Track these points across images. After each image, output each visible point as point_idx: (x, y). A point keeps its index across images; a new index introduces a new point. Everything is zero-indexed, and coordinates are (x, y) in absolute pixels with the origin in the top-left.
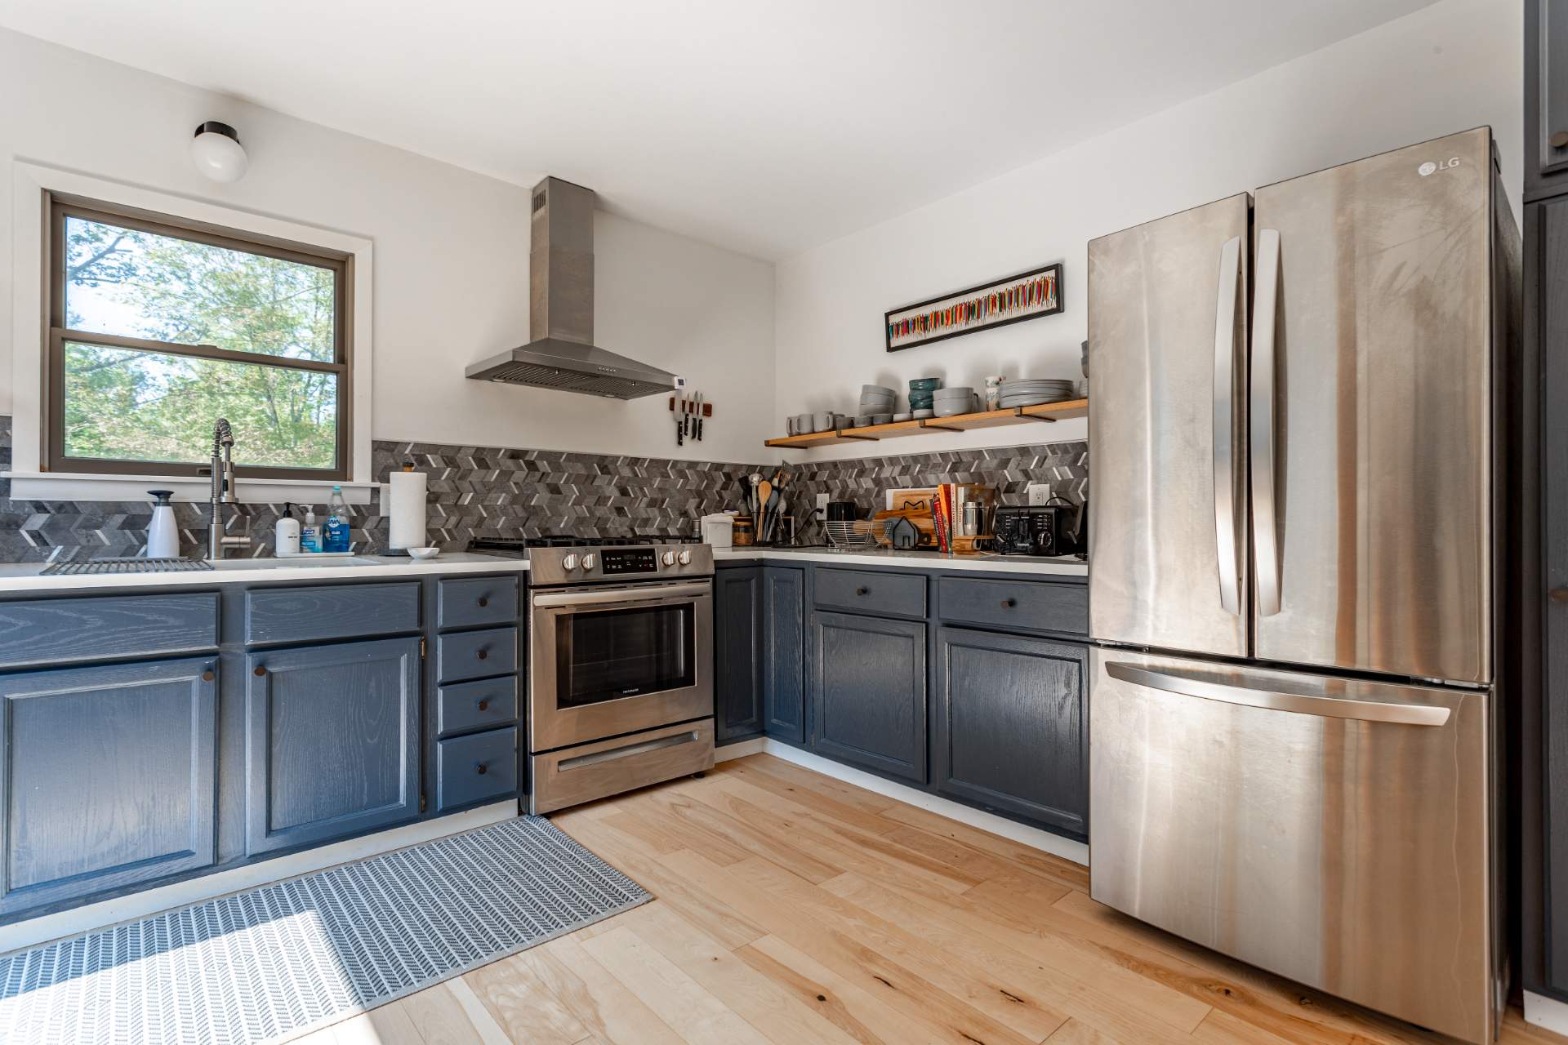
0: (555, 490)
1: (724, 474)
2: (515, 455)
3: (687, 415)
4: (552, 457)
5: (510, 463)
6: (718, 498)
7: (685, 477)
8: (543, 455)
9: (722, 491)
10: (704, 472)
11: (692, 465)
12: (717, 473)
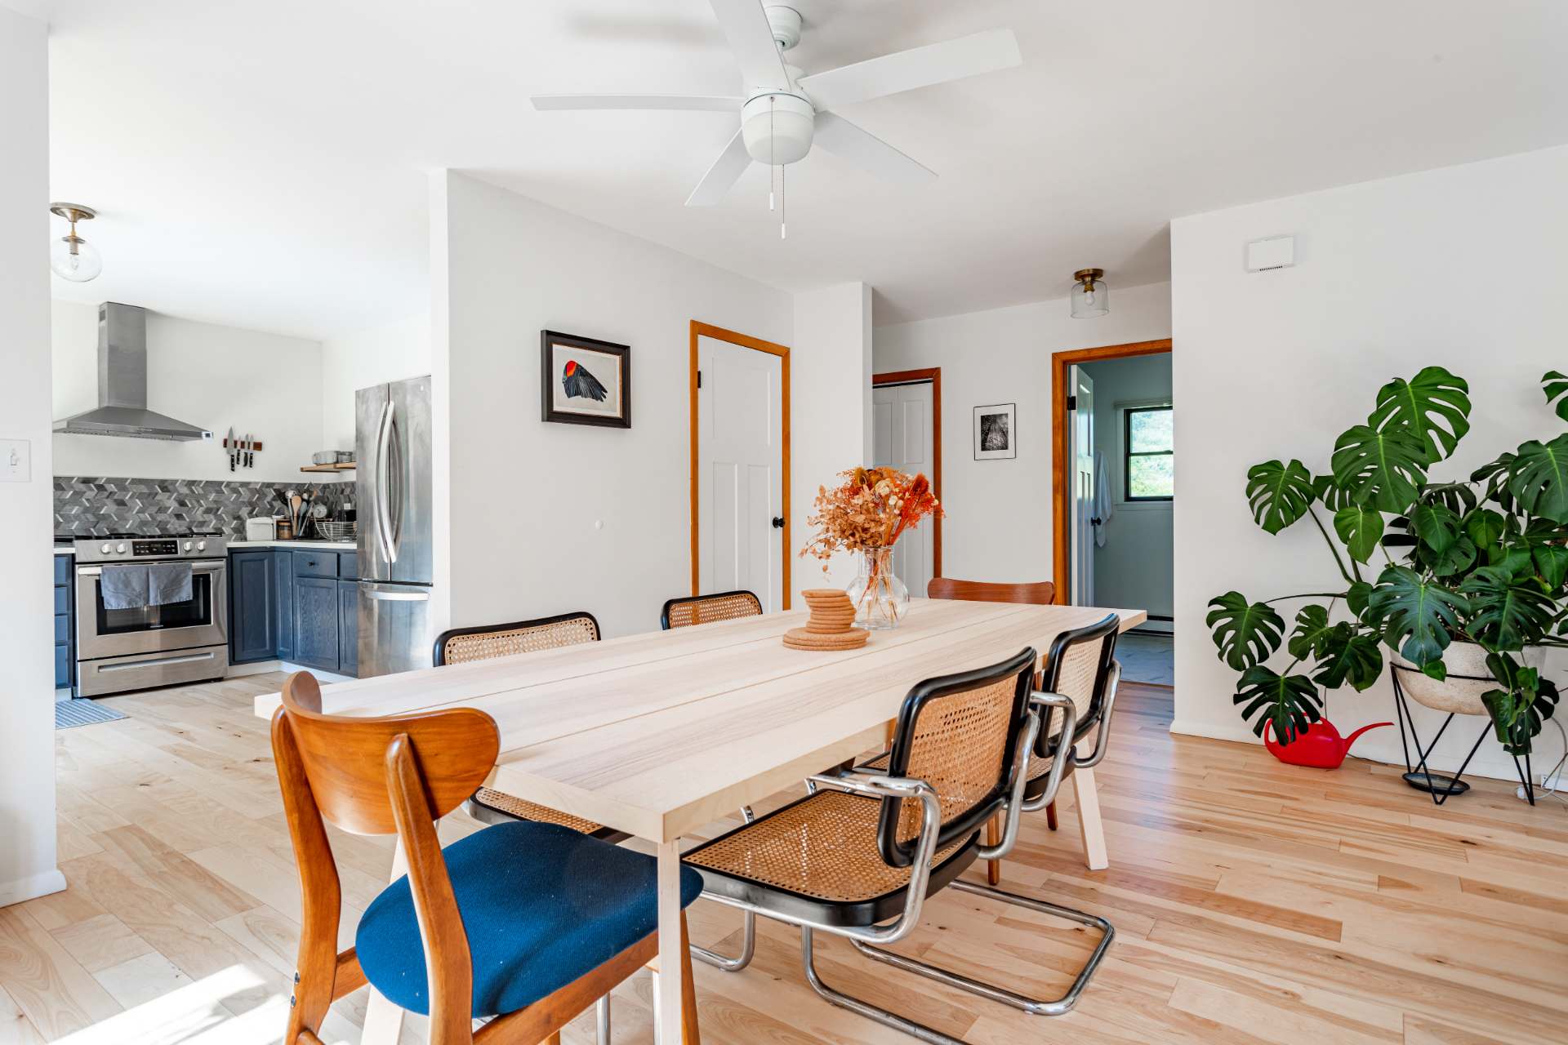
0: (121, 503)
1: (275, 490)
2: (86, 481)
3: (239, 450)
4: (120, 483)
5: (82, 487)
6: (269, 507)
7: (239, 493)
8: (109, 480)
9: (274, 502)
10: (256, 489)
11: (245, 485)
12: (268, 490)
